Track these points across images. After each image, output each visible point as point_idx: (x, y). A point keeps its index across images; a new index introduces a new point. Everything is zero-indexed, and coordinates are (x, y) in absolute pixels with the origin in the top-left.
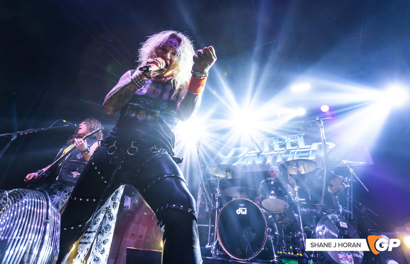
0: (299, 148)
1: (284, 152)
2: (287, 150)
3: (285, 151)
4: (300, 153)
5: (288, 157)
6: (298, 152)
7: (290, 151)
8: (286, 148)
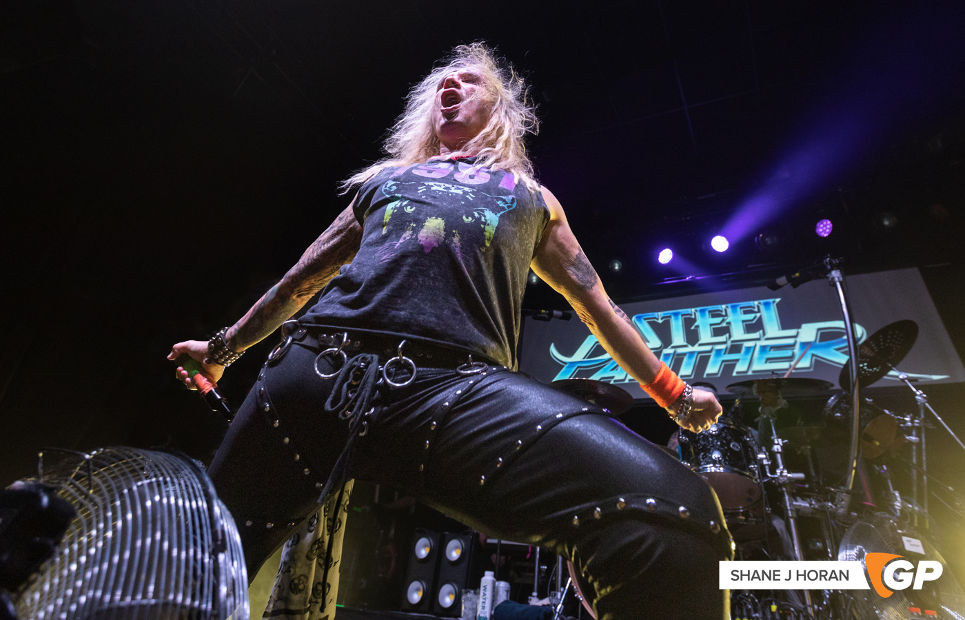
0: (768, 336)
2: (733, 342)
3: (729, 344)
4: (768, 349)
5: (737, 360)
6: (763, 348)
7: (741, 345)
8: (730, 337)
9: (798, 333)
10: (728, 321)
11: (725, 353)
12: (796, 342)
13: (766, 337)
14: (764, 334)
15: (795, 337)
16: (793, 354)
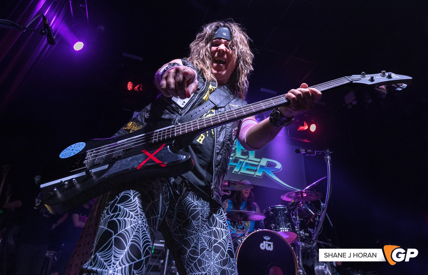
0: (249, 159)
1: (232, 159)
2: (235, 157)
3: (234, 158)
4: (248, 164)
5: (236, 166)
6: (247, 163)
7: (239, 160)
8: (235, 155)
9: (260, 161)
10: (235, 147)
11: (231, 162)
12: (259, 164)
13: (248, 159)
14: (248, 158)
15: (259, 162)
16: (257, 169)
